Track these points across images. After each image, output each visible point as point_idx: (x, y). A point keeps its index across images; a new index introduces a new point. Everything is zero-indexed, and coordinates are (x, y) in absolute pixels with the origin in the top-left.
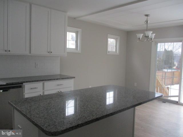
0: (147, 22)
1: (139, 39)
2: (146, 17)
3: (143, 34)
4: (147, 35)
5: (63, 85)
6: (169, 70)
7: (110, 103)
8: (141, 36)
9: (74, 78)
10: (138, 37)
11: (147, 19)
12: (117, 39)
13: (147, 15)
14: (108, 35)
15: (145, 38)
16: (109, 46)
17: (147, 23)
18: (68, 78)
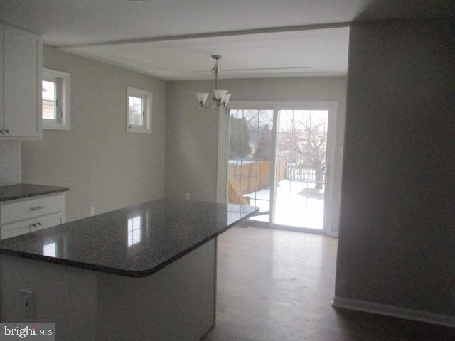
0: (216, 69)
1: (202, 102)
2: (215, 60)
3: (208, 94)
4: (217, 98)
5: (43, 207)
6: (244, 162)
7: (135, 242)
8: (205, 97)
9: (68, 189)
10: (199, 99)
11: (217, 64)
12: (146, 96)
13: (216, 57)
14: (128, 87)
15: (214, 102)
16: (129, 112)
17: (217, 72)
18: (54, 191)
